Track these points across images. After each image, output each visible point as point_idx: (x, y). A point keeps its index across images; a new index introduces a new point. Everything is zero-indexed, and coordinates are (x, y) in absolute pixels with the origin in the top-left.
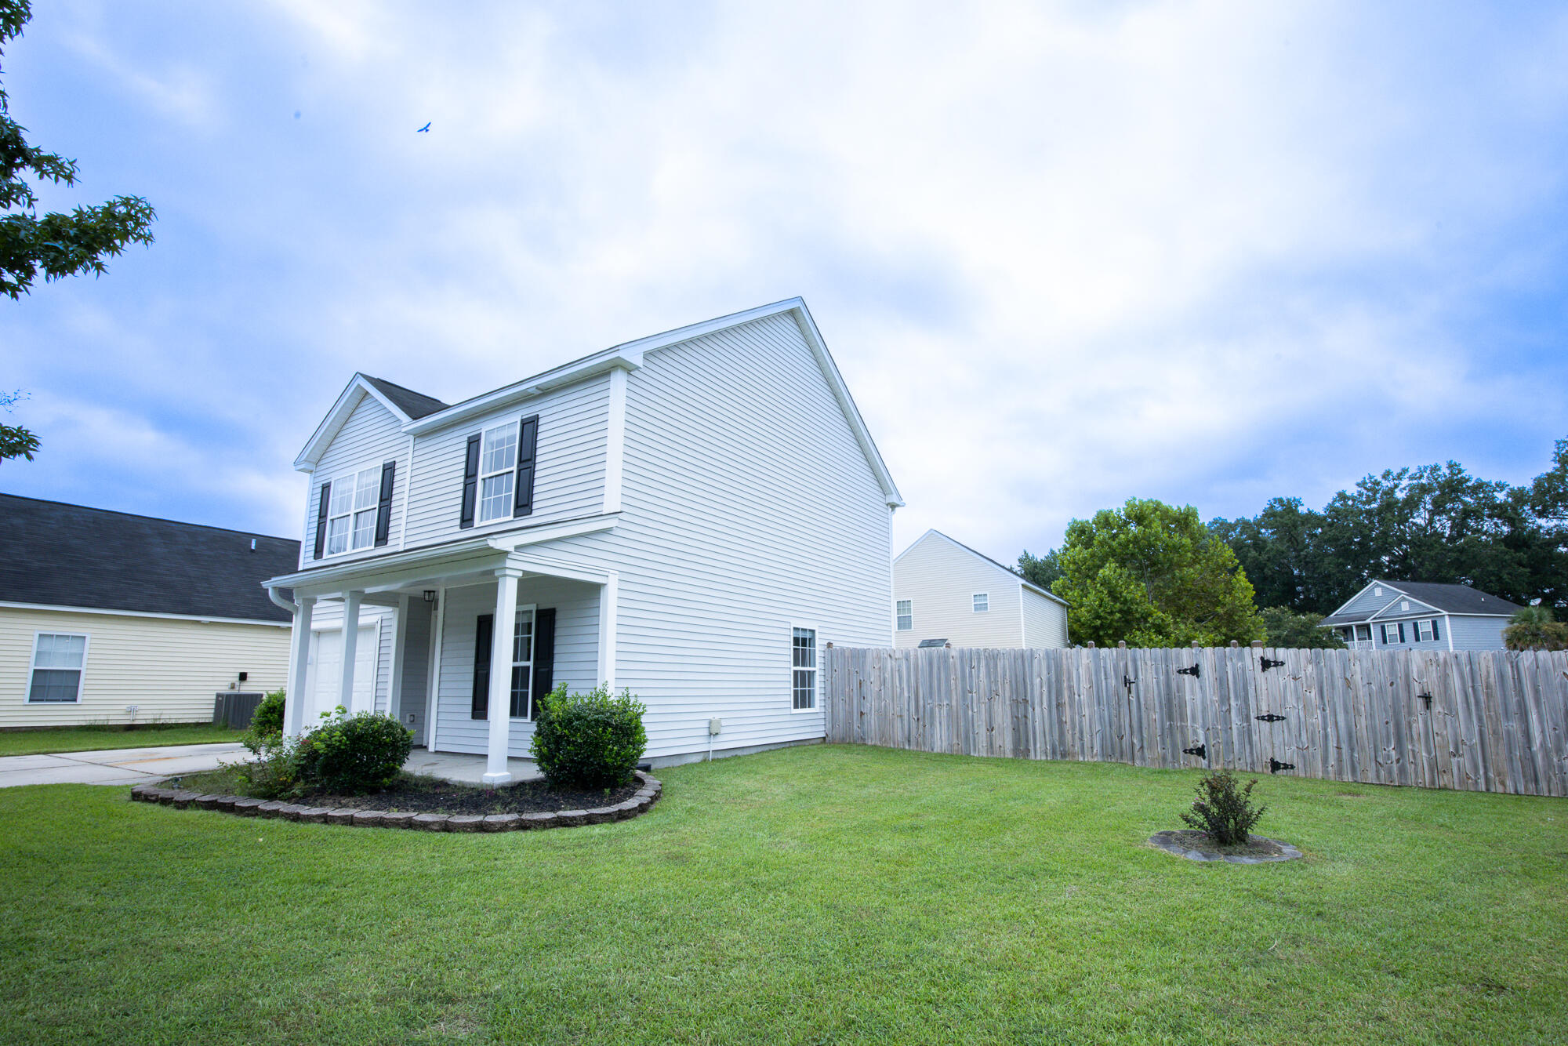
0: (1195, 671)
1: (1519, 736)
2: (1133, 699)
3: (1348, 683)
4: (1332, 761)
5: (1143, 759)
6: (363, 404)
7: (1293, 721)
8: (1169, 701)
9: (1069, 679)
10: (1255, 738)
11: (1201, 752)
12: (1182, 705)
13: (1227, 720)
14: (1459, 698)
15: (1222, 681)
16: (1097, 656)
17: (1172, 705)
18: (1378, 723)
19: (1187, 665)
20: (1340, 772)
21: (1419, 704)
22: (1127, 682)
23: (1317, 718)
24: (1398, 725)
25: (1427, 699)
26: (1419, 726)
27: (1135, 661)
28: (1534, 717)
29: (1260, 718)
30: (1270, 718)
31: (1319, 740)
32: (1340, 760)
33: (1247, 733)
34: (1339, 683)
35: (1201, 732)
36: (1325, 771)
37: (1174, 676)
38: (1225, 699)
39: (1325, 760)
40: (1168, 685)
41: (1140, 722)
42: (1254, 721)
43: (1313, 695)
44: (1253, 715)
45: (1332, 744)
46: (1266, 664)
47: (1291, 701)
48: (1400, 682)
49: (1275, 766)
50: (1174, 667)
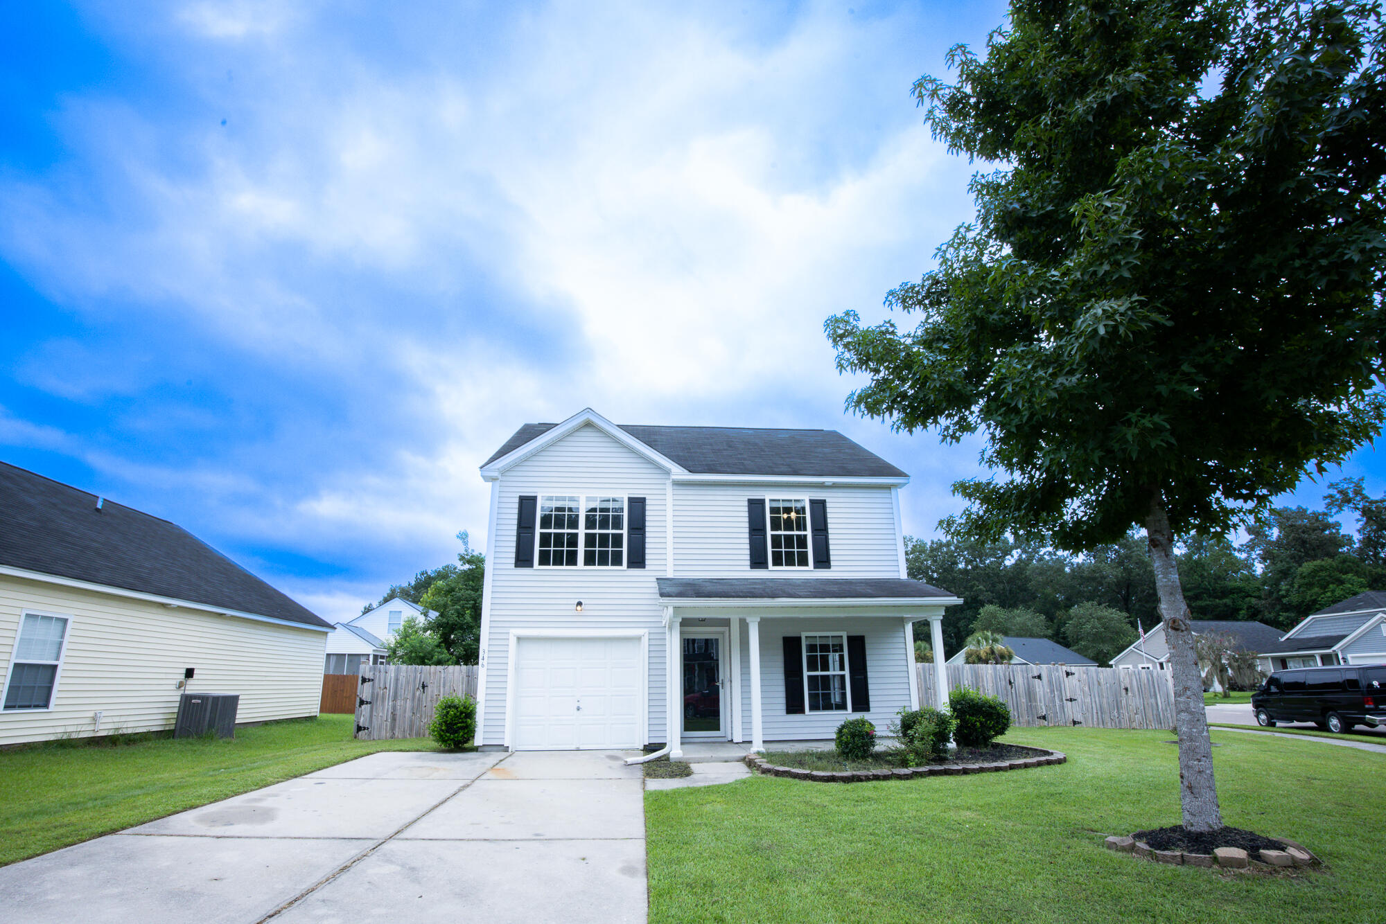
0: (1039, 677)
1: (1155, 705)
2: (1013, 692)
3: (1099, 684)
4: (1095, 720)
5: (1019, 723)
6: (577, 434)
7: (1079, 700)
8: (1029, 692)
9: (983, 681)
10: (1066, 710)
11: (1044, 718)
12: (1035, 694)
13: (1054, 701)
14: (1136, 690)
15: (1050, 682)
16: (995, 669)
17: (1030, 694)
18: (1111, 700)
19: (1036, 674)
20: (1098, 724)
21: (1124, 692)
22: (1010, 683)
23: (1088, 700)
24: (1117, 701)
25: (1126, 689)
26: (1124, 702)
27: (1013, 672)
28: (1158, 697)
29: (1067, 700)
30: (1071, 700)
31: (1090, 710)
32: (1098, 719)
33: (1062, 707)
34: (1096, 683)
35: (1043, 707)
36: (1093, 724)
37: (1031, 679)
38: (1052, 691)
39: (1093, 719)
40: (1028, 684)
41: (1017, 704)
42: (1065, 701)
43: (1086, 689)
44: (1064, 699)
45: (1095, 711)
46: (1068, 674)
47: (1078, 692)
48: (1117, 682)
49: (1075, 723)
50: (1030, 675)
